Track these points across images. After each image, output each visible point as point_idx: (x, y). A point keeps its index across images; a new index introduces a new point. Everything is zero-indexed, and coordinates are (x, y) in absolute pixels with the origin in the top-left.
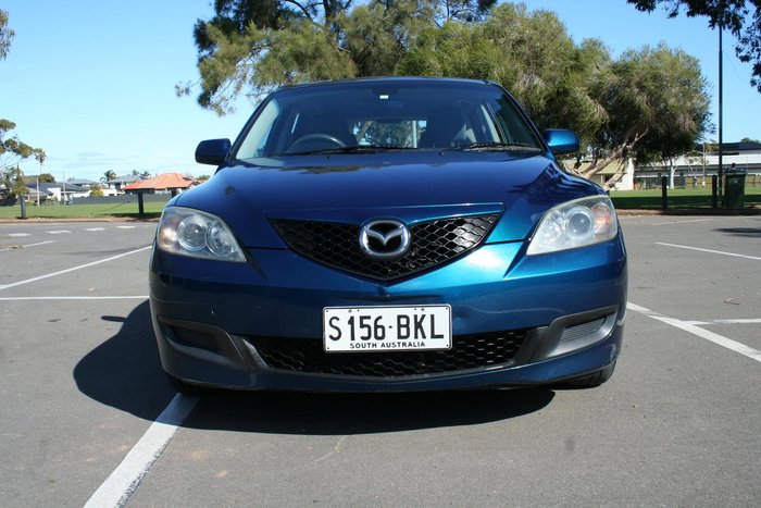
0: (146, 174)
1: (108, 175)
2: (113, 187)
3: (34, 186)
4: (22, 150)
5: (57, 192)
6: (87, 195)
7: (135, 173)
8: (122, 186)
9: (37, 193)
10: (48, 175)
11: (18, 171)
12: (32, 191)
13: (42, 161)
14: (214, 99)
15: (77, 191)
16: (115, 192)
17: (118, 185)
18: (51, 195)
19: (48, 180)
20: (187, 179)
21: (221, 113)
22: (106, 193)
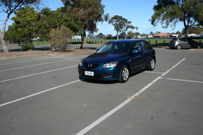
0: (160, 32)
1: (151, 33)
2: (152, 35)
3: (134, 35)
4: (133, 28)
5: (139, 36)
6: (145, 37)
7: (157, 32)
8: (154, 35)
9: (135, 36)
10: (138, 33)
11: (132, 32)
12: (134, 36)
13: (137, 30)
14: (154, 23)
15: (144, 36)
16: (152, 36)
17: (153, 35)
18: (138, 37)
19: (138, 34)
20: (168, 34)
21: (154, 26)
22: (150, 37)
